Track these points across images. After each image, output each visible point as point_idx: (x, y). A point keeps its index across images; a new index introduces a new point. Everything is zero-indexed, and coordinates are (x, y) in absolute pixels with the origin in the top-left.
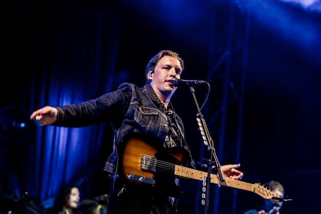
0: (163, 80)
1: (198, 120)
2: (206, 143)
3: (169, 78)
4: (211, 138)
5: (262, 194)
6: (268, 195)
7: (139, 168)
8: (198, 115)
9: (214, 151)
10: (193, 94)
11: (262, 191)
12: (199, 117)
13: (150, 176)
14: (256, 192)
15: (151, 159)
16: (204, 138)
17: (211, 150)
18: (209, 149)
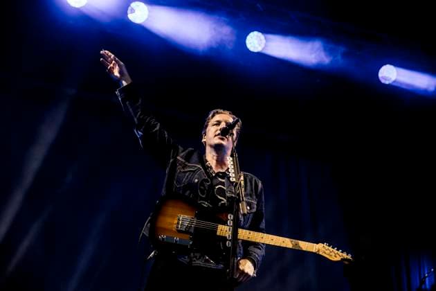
5: (328, 255)
6: (336, 257)
7: (174, 229)
13: (187, 237)
15: (189, 219)
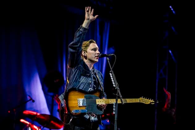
0: (94, 57)
1: (111, 74)
2: (114, 86)
3: (97, 55)
4: (117, 83)
6: (148, 102)
8: (110, 72)
9: (118, 90)
10: (108, 61)
11: (144, 101)
12: (111, 73)
13: (84, 108)
14: (141, 102)
16: (113, 83)
17: (117, 89)
18: (116, 88)
